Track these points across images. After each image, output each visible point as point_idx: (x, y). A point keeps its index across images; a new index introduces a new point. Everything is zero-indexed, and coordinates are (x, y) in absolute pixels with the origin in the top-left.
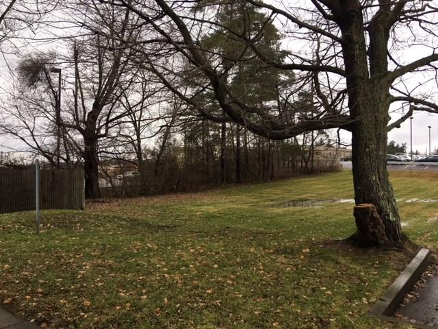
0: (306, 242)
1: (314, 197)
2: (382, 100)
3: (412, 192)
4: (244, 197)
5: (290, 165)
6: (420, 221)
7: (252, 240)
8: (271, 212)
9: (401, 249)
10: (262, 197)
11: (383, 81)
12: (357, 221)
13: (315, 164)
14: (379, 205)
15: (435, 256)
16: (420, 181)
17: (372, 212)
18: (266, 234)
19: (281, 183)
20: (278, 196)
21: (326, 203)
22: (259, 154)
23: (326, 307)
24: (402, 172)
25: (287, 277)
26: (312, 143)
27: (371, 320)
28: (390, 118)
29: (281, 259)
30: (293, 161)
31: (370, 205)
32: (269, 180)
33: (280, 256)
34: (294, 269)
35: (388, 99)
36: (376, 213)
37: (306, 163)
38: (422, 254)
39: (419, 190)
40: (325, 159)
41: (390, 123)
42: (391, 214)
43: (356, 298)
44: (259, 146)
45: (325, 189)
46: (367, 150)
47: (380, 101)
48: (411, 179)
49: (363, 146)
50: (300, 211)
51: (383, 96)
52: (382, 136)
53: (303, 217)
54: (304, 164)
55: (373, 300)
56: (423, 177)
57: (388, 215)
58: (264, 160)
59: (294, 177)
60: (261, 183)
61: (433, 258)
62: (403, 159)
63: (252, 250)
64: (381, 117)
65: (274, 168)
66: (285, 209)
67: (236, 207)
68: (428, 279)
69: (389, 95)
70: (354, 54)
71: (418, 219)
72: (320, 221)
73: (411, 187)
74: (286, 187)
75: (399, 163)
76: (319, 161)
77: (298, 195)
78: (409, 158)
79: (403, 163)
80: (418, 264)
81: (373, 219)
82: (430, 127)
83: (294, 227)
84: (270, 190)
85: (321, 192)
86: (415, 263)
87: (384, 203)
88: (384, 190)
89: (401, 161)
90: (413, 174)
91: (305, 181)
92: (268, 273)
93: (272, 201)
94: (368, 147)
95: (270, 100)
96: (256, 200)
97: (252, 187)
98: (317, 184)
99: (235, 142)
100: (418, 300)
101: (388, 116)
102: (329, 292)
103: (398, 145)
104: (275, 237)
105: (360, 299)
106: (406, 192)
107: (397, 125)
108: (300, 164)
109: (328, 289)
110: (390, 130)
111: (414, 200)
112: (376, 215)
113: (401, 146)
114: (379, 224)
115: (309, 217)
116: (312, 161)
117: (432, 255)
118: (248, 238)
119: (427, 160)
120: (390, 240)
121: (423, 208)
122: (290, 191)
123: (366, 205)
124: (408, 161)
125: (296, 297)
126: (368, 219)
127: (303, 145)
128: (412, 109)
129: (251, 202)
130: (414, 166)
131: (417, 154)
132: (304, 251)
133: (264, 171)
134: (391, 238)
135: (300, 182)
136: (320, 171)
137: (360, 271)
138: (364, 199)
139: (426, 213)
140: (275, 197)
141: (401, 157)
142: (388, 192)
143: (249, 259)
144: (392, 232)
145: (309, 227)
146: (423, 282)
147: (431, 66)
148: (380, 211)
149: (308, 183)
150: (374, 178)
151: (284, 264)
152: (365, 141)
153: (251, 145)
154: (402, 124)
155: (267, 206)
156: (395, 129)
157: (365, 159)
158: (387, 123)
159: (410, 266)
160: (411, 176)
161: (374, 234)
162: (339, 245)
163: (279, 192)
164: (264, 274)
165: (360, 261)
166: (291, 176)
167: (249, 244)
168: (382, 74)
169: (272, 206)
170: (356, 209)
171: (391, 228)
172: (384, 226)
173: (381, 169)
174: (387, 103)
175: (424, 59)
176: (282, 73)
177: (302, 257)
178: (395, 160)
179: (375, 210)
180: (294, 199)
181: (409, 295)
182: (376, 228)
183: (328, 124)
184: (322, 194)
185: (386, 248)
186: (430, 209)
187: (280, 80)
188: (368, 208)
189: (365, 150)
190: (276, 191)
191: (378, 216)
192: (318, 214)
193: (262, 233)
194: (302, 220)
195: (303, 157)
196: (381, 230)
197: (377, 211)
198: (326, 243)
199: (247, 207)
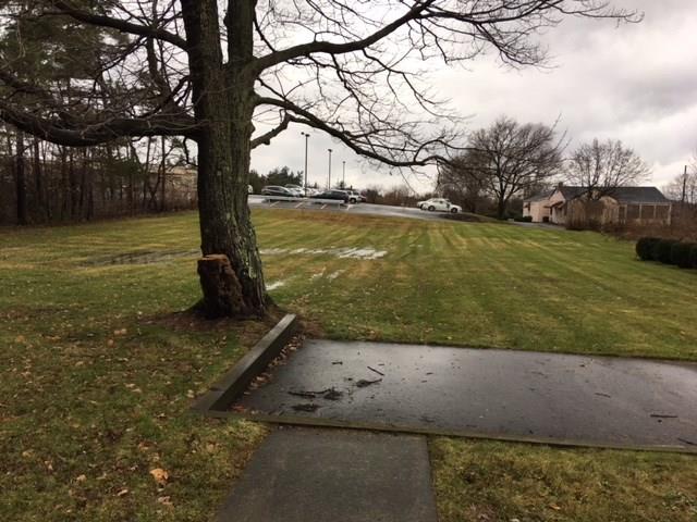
0: (127, 318)
1: (160, 247)
2: (243, 99)
3: (301, 240)
4: (28, 250)
5: (125, 196)
6: (302, 279)
7: (26, 323)
8: (77, 273)
9: (261, 317)
10: (65, 250)
11: (246, 70)
12: (202, 281)
13: (167, 195)
14: (234, 256)
15: (305, 323)
16: (315, 225)
17: (223, 267)
18: (58, 310)
19: (105, 225)
20: (96, 247)
21: (179, 257)
22: (64, 175)
23: (127, 412)
24: (292, 212)
25: (73, 377)
26: (163, 162)
27: (190, 420)
28: (254, 129)
29: (73, 348)
30: (129, 190)
31: (220, 257)
32: (84, 220)
33: (71, 345)
34: (91, 363)
35: (252, 100)
36: (230, 267)
37: (153, 194)
38: (286, 320)
39: (309, 237)
40: (184, 189)
41: (254, 136)
42: (250, 268)
43: (178, 392)
44: (64, 159)
45: (180, 235)
46: (219, 174)
47: (240, 101)
48: (304, 222)
49: (214, 168)
50: (130, 271)
51: (246, 93)
52: (242, 154)
53: (133, 280)
54: (149, 195)
55: (203, 391)
56: (317, 219)
57: (247, 271)
58: (73, 185)
59: (131, 216)
60: (66, 225)
61: (301, 326)
62: (295, 193)
63: (19, 339)
64: (241, 126)
65: (95, 199)
66: (105, 268)
67: (10, 266)
68: (289, 354)
69: (252, 93)
70: (199, 19)
71: (300, 276)
72: (161, 284)
73: (300, 233)
74: (114, 233)
75: (290, 198)
76: (174, 191)
77: (134, 245)
78: (303, 192)
79: (296, 199)
80: (277, 335)
81: (224, 276)
82: (330, 151)
83: (112, 296)
84: (84, 237)
85: (173, 241)
86: (274, 333)
87: (241, 253)
88: (243, 235)
89: (292, 196)
90: (306, 215)
91: (151, 223)
92: (39, 374)
93: (85, 255)
94: (221, 170)
95: (85, 78)
96: (52, 254)
97: (49, 231)
98: (169, 228)
99: (14, 148)
100: (269, 383)
101: (251, 124)
102: (138, 390)
103: (292, 174)
104: (73, 314)
105: (184, 392)
106: (292, 240)
107: (265, 140)
108: (142, 195)
109: (138, 385)
110: (254, 147)
111: (299, 251)
112: (230, 270)
113: (296, 175)
114: (234, 283)
115: (143, 279)
116: (163, 191)
117: (301, 322)
118: (20, 320)
119: (324, 196)
120: (248, 305)
121: (309, 262)
122: (120, 239)
123: (215, 256)
124: (301, 196)
125: (79, 405)
126: (218, 277)
127: (147, 163)
128: (289, 119)
129: (42, 259)
130: (309, 204)
131: (315, 187)
132: (117, 332)
133: (74, 204)
134: (250, 303)
135: (140, 224)
136: (176, 208)
137: (196, 354)
138: (213, 247)
139: (311, 268)
140: (91, 249)
141: (293, 191)
142: (249, 237)
143: (8, 355)
144: (252, 294)
145: (138, 295)
146: (282, 358)
147: (311, 58)
148: (236, 265)
149: (154, 226)
150: (228, 216)
151: (75, 356)
152: (215, 160)
153: (49, 157)
154: (272, 140)
155: (74, 265)
156: (262, 146)
157: (216, 187)
158: (249, 136)
159: (266, 338)
160: (304, 218)
161: (225, 298)
162: (176, 319)
163: (99, 240)
164: (29, 376)
165: (202, 339)
166: (126, 214)
167: (17, 330)
168: (244, 59)
169: (82, 264)
170: (201, 263)
171: (251, 288)
172: (240, 286)
173: (240, 204)
174: (251, 105)
175: (302, 46)
176: (108, 32)
177: (111, 342)
178: (285, 194)
179: (229, 263)
180: (124, 252)
181: (258, 378)
182: (229, 290)
183: (156, 126)
184: (173, 243)
185: (241, 317)
186: (318, 263)
187: (104, 44)
188: (217, 261)
189: (215, 173)
190: (96, 239)
191: (233, 272)
192: (160, 274)
193: (49, 310)
194: (131, 284)
195: (147, 184)
196: (236, 292)
197: (232, 264)
198: (157, 318)
199: (31, 267)
